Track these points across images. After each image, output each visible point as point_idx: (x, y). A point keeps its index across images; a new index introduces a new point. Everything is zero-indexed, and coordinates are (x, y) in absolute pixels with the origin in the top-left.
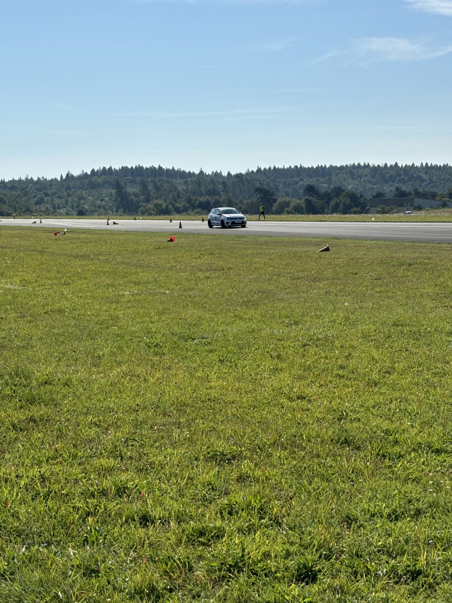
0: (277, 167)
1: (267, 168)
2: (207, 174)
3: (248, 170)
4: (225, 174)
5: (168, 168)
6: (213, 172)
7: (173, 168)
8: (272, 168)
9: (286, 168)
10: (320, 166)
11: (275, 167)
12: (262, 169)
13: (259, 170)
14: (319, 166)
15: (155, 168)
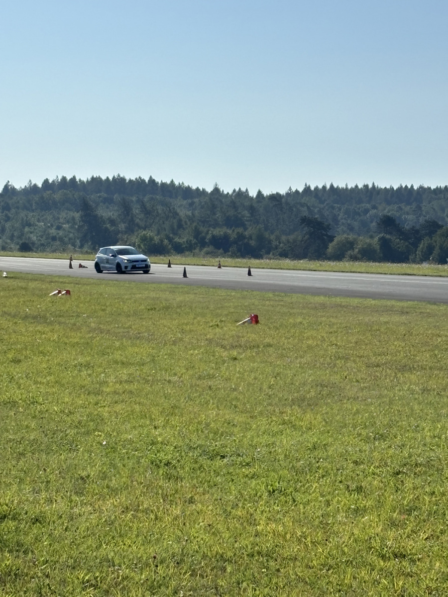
0: (335, 186)
1: (320, 187)
2: (225, 192)
3: (290, 189)
4: (253, 193)
5: (163, 182)
6: (234, 191)
7: (172, 181)
8: (328, 187)
9: (349, 187)
10: (404, 186)
11: (332, 186)
12: (312, 188)
13: (307, 189)
14: (402, 186)
15: (143, 181)
